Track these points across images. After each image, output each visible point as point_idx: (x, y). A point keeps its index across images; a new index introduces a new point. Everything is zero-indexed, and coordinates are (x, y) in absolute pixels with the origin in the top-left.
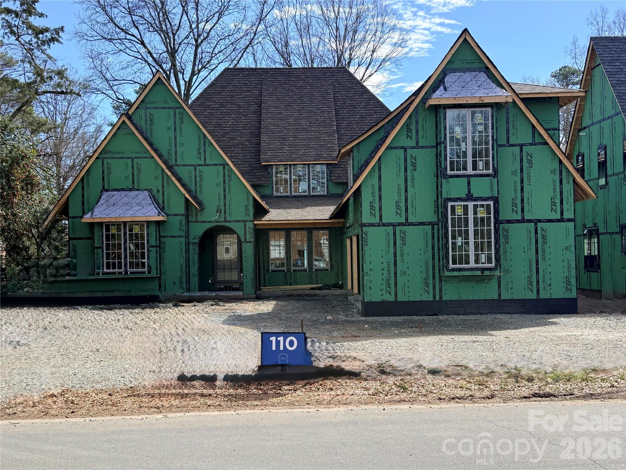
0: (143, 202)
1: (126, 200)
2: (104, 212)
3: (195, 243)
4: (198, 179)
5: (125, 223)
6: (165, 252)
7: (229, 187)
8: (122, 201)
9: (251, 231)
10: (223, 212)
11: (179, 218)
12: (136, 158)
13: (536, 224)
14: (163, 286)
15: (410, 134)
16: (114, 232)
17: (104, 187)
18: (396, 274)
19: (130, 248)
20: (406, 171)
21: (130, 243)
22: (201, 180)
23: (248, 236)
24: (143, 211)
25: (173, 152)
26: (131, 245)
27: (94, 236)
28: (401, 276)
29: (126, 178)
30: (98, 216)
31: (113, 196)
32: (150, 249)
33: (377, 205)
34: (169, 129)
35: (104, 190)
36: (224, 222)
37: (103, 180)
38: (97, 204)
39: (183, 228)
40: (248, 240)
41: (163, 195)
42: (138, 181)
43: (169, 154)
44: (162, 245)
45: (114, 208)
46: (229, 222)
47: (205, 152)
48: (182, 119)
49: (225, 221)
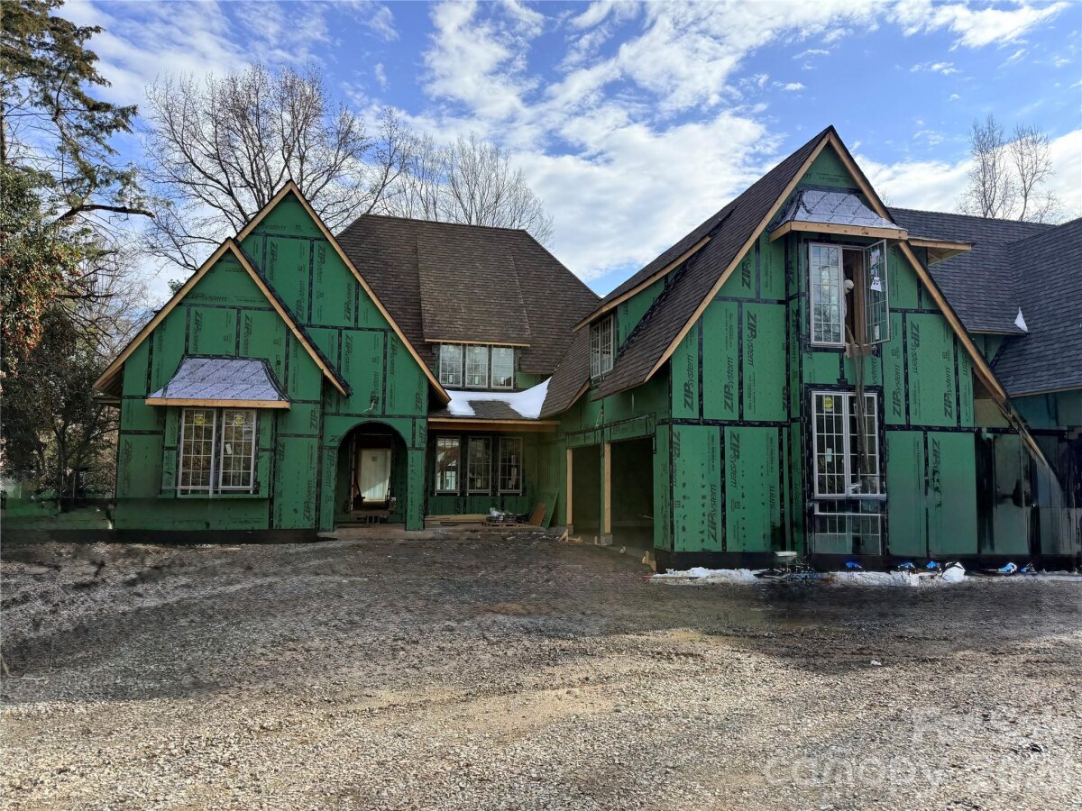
0: (253, 378)
1: (223, 373)
2: (186, 390)
3: (334, 448)
4: (344, 349)
5: (220, 410)
6: (283, 460)
7: (393, 364)
8: (217, 375)
9: (422, 432)
10: (380, 401)
11: (311, 407)
12: (245, 308)
13: (925, 434)
14: (278, 514)
15: (747, 279)
16: (199, 423)
17: (187, 350)
18: (724, 506)
19: (225, 450)
20: (740, 338)
21: (226, 443)
22: (349, 352)
23: (418, 439)
24: (253, 391)
25: (305, 305)
26: (228, 446)
27: (165, 428)
28: (733, 510)
29: (226, 339)
30: (175, 396)
31: (203, 365)
32: (260, 454)
33: (695, 390)
34: (301, 269)
35: (187, 355)
36: (381, 417)
37: (187, 339)
38: (173, 376)
39: (317, 422)
40: (416, 446)
41: (287, 368)
42: (246, 344)
43: (299, 307)
44: (280, 448)
45: (203, 385)
46: (390, 416)
47: (357, 309)
48: (322, 257)
49: (383, 415)
